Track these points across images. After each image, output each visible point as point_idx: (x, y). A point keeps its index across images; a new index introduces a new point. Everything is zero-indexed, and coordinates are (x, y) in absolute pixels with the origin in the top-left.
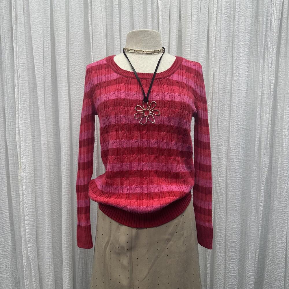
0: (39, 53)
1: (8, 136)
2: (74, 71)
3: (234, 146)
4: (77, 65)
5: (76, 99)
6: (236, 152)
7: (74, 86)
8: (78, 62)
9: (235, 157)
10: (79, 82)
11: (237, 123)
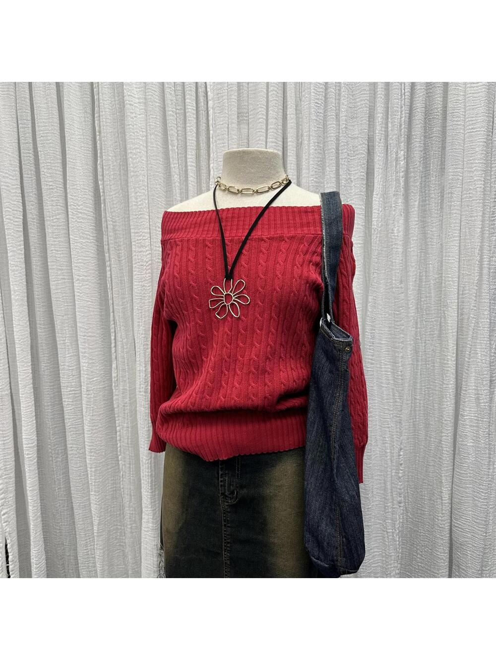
0: (8, 186)
2: (77, 214)
4: (82, 205)
5: (80, 263)
7: (76, 240)
8: (82, 200)
10: (86, 232)
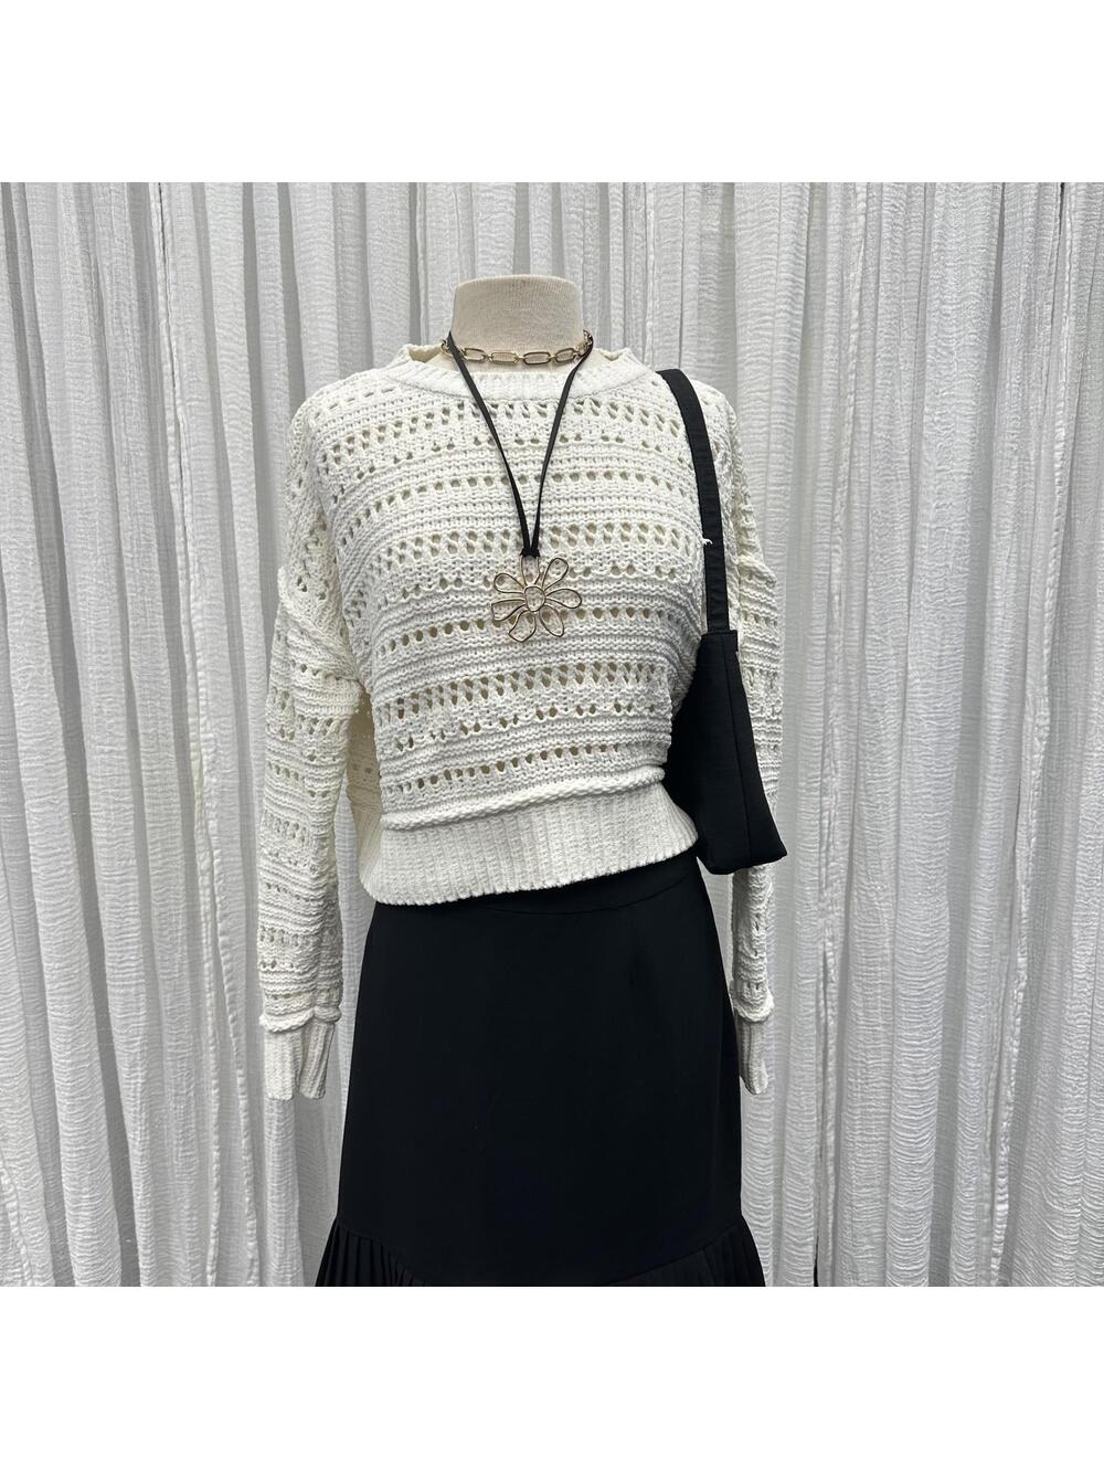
1: (136, 653)
3: (921, 667)
6: (928, 685)
9: (925, 704)
11: (930, 586)
